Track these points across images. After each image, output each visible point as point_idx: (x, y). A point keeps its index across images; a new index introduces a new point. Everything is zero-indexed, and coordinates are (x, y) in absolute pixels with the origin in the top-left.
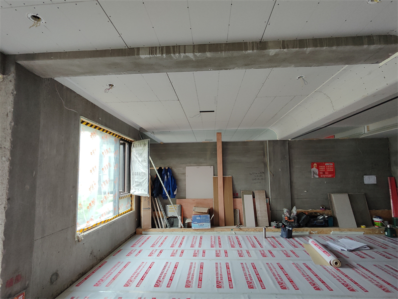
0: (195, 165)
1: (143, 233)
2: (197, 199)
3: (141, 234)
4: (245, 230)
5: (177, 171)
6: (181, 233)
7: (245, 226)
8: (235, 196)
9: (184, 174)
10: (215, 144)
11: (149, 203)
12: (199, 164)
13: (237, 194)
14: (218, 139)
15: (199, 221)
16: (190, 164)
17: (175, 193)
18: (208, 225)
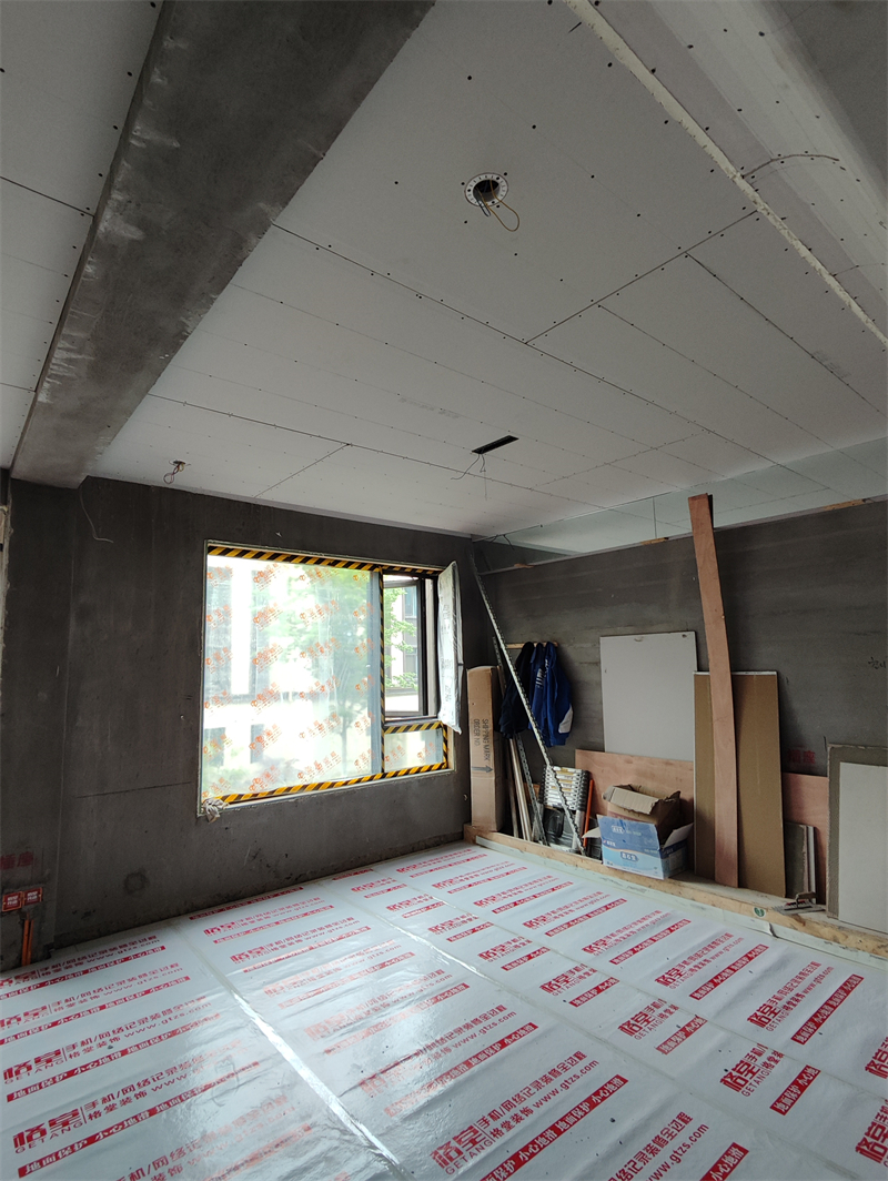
0: (629, 629)
1: (478, 839)
2: (640, 758)
3: (474, 843)
4: (826, 931)
5: (575, 652)
6: (571, 868)
7: (834, 912)
8: (795, 760)
9: (598, 663)
10: (686, 543)
11: (487, 752)
12: (641, 627)
13: (809, 756)
14: (695, 522)
15: (623, 843)
16: (614, 629)
17: (563, 729)
18: (653, 865)
